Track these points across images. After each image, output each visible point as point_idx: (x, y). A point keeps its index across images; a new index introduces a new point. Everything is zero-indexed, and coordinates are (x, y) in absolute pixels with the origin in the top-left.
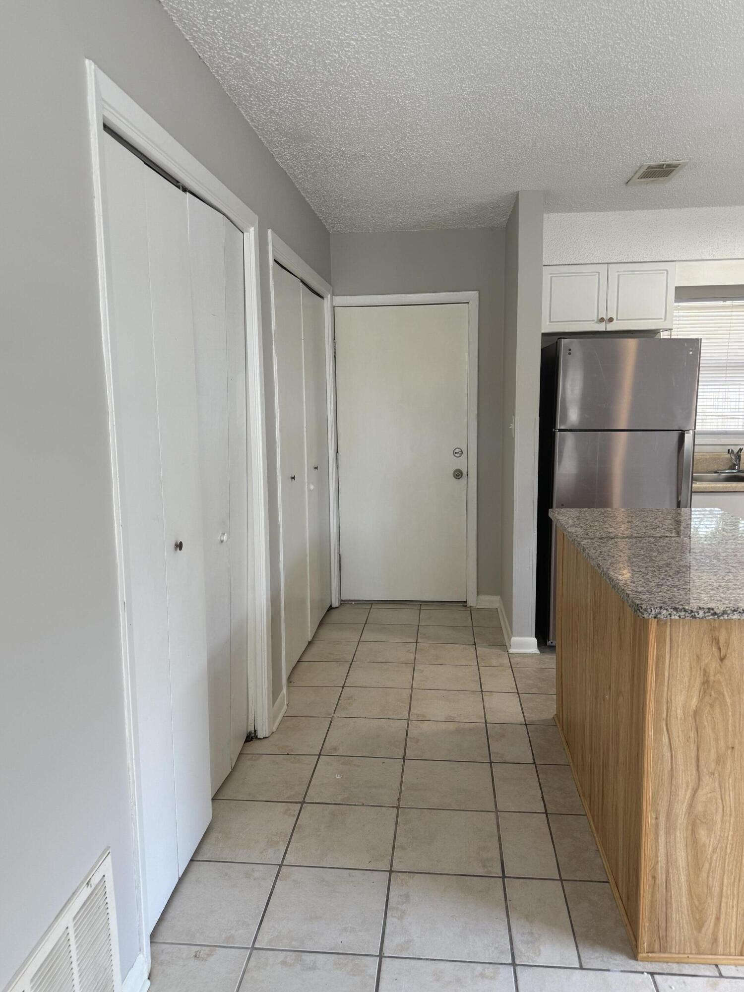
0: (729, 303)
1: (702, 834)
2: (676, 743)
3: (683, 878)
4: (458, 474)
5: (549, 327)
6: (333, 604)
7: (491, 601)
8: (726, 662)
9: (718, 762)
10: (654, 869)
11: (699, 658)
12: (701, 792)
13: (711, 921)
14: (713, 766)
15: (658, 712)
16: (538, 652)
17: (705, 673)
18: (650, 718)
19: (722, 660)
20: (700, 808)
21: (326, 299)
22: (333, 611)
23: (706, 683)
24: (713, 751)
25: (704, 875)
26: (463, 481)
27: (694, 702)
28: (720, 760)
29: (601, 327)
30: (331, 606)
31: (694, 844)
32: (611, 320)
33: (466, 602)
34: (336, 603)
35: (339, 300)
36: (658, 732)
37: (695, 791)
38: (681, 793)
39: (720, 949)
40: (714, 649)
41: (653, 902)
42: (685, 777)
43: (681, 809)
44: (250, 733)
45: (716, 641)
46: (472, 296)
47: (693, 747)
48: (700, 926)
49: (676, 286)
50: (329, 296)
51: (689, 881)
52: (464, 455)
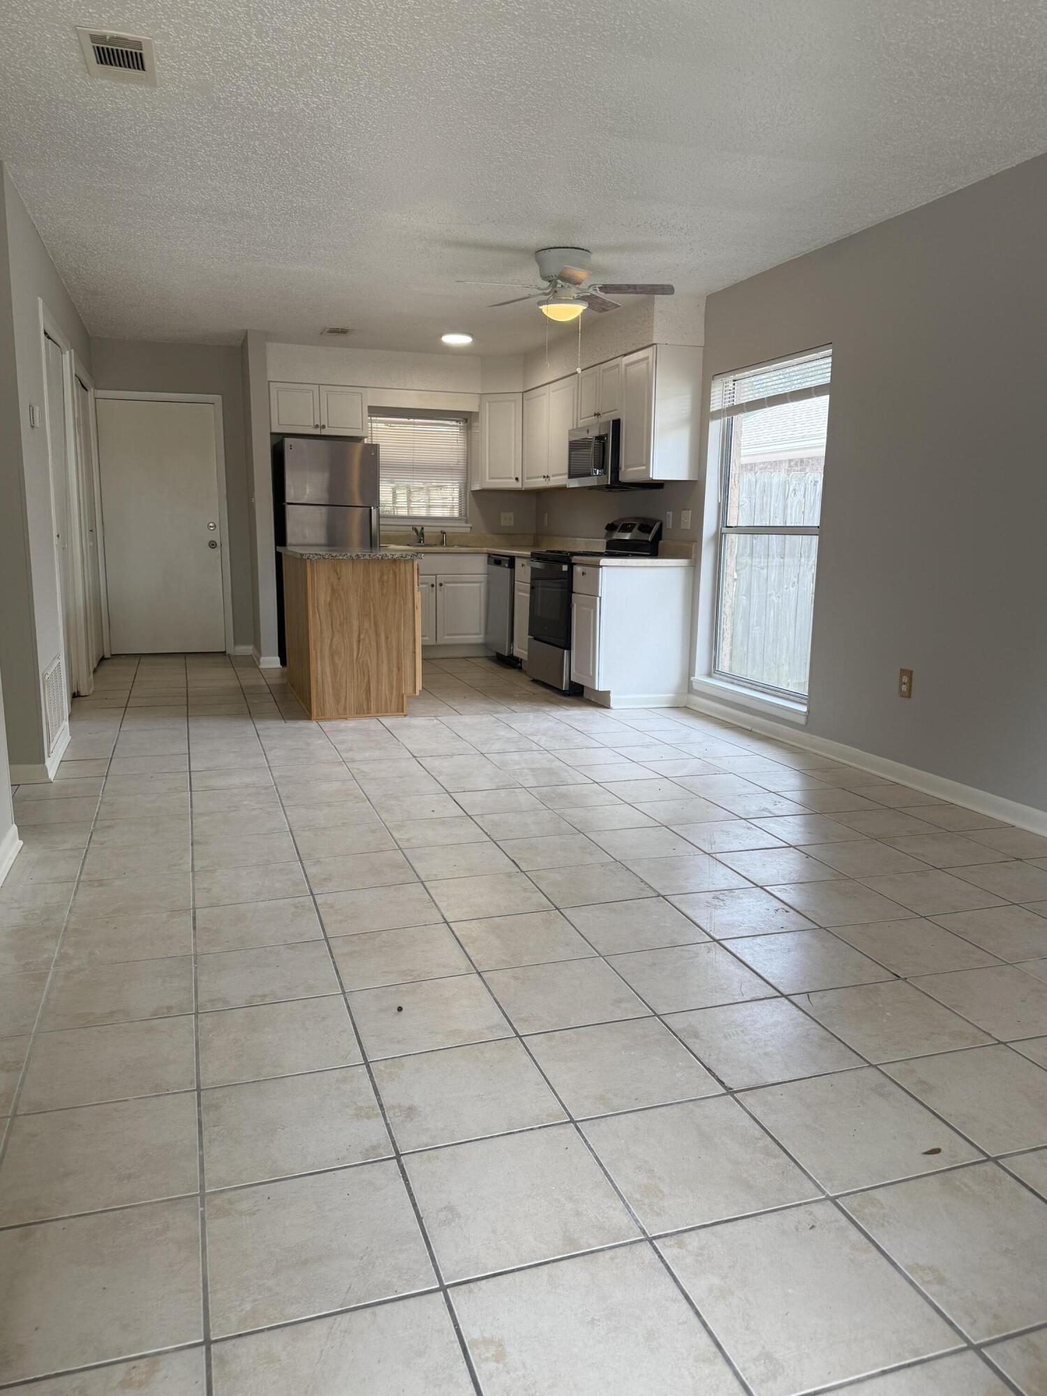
0: (411, 420)
1: (336, 658)
2: (322, 617)
3: (329, 680)
4: (213, 545)
5: (277, 429)
6: (105, 654)
7: (247, 649)
8: (341, 580)
9: (340, 625)
10: (317, 678)
11: (329, 578)
12: (334, 640)
13: (343, 699)
14: (339, 628)
15: (313, 604)
16: (281, 667)
17: (332, 585)
18: (310, 603)
19: (339, 579)
20: (334, 647)
21: (89, 392)
22: (105, 662)
23: (333, 590)
24: (338, 621)
25: (338, 677)
26: (218, 551)
27: (328, 599)
28: (341, 625)
29: (317, 432)
30: (103, 656)
31: (333, 663)
32: (324, 427)
33: (225, 652)
34: (107, 655)
35: (101, 393)
36: (314, 613)
37: (332, 640)
38: (326, 640)
39: (348, 713)
40: (336, 576)
41: (317, 693)
42: (327, 634)
43: (327, 648)
44: (74, 693)
45: (336, 571)
46: (218, 398)
47: (330, 620)
48: (338, 702)
49: (370, 405)
50: (92, 390)
51: (332, 682)
52: (218, 527)
